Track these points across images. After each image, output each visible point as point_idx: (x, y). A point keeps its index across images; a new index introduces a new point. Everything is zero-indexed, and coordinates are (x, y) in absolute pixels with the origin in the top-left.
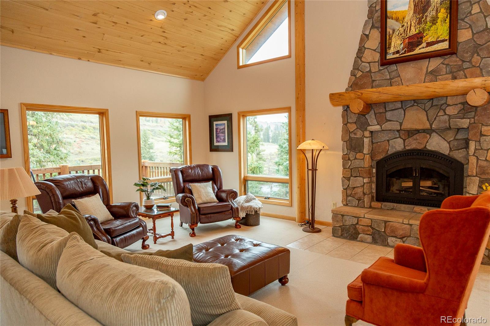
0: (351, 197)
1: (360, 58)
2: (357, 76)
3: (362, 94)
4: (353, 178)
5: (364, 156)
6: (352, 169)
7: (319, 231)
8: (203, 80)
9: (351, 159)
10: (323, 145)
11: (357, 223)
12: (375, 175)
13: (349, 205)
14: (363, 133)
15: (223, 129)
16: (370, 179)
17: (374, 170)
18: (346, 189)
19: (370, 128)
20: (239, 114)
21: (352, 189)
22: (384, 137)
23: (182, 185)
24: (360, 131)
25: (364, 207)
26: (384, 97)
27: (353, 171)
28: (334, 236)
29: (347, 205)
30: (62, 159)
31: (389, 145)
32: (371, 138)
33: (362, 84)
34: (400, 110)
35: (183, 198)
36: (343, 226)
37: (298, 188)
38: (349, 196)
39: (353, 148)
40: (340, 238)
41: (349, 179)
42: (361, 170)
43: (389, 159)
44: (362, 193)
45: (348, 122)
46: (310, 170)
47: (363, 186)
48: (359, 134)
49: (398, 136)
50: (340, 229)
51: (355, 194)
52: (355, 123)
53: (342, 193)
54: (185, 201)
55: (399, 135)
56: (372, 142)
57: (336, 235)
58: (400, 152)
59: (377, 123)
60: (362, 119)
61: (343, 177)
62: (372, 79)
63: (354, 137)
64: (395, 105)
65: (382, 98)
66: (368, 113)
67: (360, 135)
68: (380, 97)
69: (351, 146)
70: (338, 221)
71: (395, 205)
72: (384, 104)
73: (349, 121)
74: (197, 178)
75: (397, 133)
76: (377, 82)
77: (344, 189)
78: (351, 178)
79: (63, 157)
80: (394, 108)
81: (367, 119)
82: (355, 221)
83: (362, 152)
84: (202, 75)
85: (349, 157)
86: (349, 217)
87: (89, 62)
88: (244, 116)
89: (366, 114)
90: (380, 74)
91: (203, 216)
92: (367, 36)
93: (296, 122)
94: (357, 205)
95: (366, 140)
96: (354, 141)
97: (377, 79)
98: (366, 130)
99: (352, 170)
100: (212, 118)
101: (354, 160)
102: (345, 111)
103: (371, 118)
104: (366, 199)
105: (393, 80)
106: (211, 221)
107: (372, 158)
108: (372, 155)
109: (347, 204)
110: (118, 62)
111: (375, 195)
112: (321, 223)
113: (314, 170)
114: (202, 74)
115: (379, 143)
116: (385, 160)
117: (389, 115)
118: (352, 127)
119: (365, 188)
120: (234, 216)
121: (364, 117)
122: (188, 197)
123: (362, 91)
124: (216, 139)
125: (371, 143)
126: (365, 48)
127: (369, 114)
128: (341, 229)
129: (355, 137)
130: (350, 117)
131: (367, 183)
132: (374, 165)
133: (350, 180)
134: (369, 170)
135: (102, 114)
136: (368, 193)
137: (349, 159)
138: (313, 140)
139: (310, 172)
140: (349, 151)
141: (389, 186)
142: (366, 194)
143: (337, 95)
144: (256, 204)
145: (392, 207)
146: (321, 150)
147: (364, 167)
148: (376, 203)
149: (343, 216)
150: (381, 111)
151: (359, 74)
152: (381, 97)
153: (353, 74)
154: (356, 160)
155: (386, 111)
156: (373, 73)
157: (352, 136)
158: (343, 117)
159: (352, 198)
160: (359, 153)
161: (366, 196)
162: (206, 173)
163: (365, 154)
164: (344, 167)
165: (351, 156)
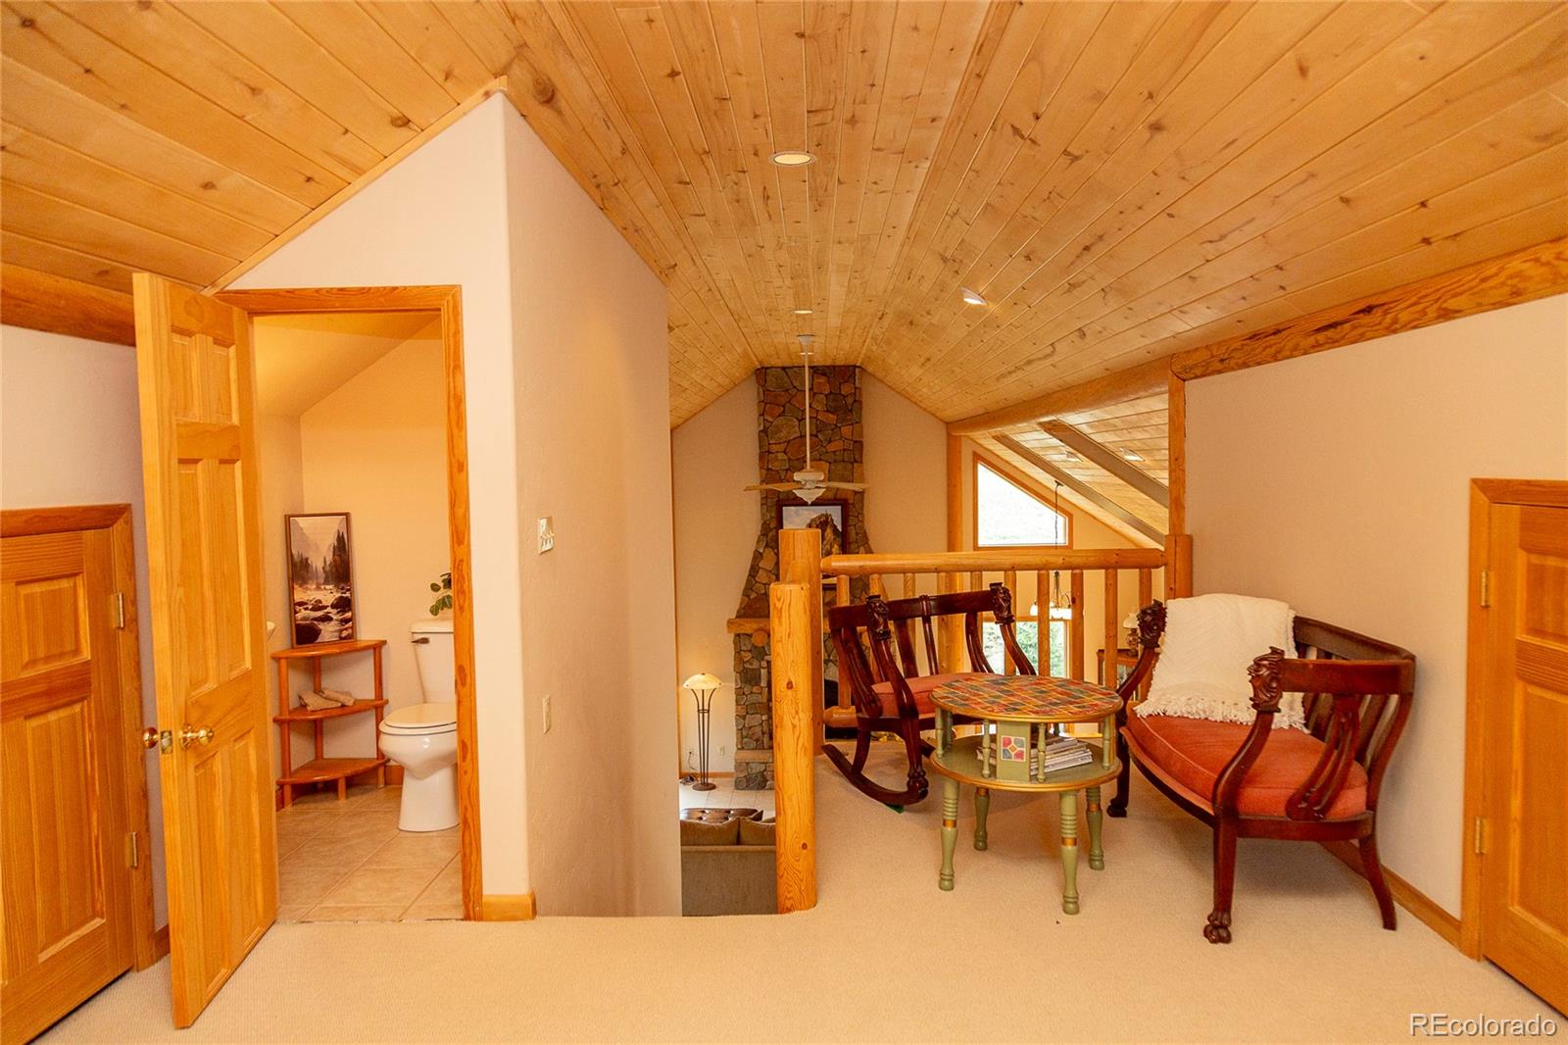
0: (747, 739)
1: (754, 577)
3: (765, 625)
4: (749, 716)
5: (762, 690)
6: (748, 705)
7: (715, 786)
9: (747, 693)
11: (765, 770)
13: (745, 748)
14: (760, 663)
18: (741, 730)
19: (768, 658)
21: (749, 728)
24: (757, 661)
25: (763, 749)
27: (750, 707)
28: (737, 789)
29: (743, 748)
33: (758, 608)
36: (749, 776)
38: (745, 738)
39: (748, 681)
40: (745, 790)
41: (744, 718)
42: (759, 706)
44: (761, 733)
45: (741, 650)
47: (761, 724)
48: (755, 664)
51: (753, 734)
52: (750, 651)
53: (736, 735)
57: (740, 788)
61: (737, 715)
67: (756, 666)
69: (746, 678)
70: (741, 770)
73: (743, 649)
77: (738, 730)
78: (747, 716)
82: (763, 767)
83: (759, 685)
85: (743, 690)
92: (761, 554)
94: (755, 747)
95: (764, 672)
96: (750, 673)
98: (763, 659)
99: (748, 707)
101: (750, 694)
104: (766, 739)
112: (715, 775)
118: (747, 656)
119: (764, 726)
126: (759, 568)
128: (746, 780)
129: (751, 667)
130: (744, 644)
131: (766, 720)
136: (767, 731)
137: (744, 694)
138: (703, 674)
140: (744, 684)
143: (731, 620)
147: (762, 703)
149: (748, 763)
151: (753, 595)
153: (745, 592)
154: (753, 695)
157: (748, 666)
159: (749, 739)
160: (755, 685)
161: (765, 735)
163: (762, 687)
164: (738, 704)
165: (747, 690)
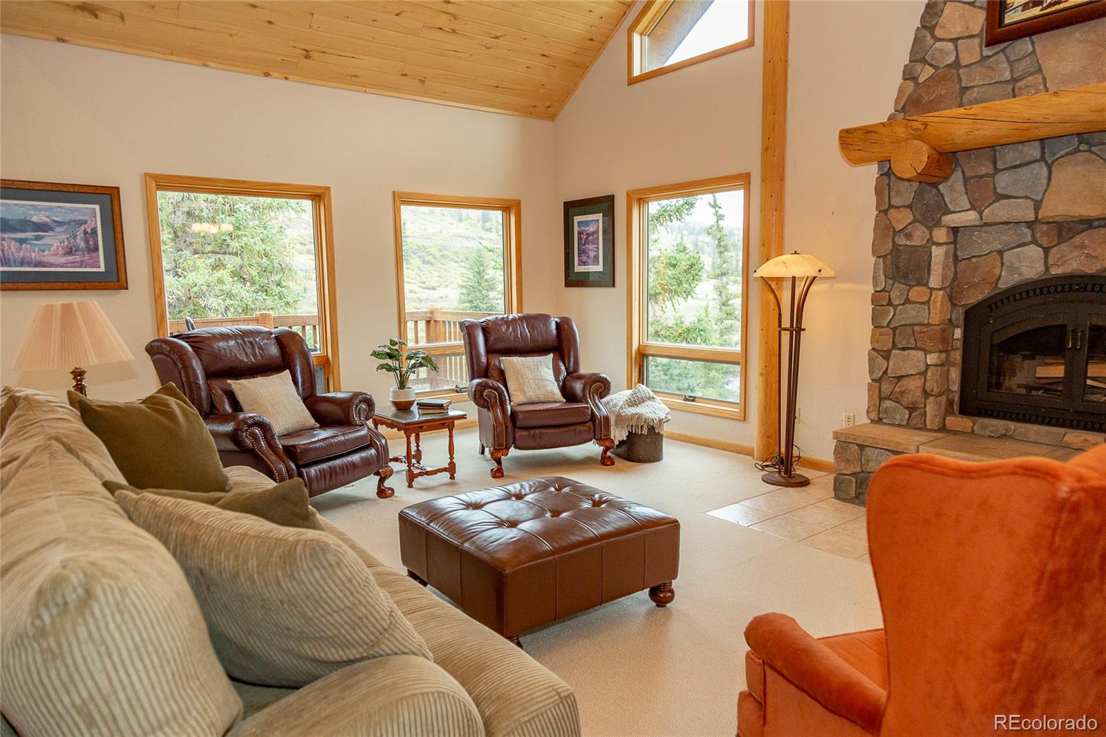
0: (890, 401)
1: (931, 30)
2: (921, 80)
3: (926, 125)
4: (898, 352)
5: (931, 295)
6: (896, 327)
7: (804, 483)
8: (552, 117)
9: (896, 302)
10: (820, 265)
12: (959, 344)
13: (884, 421)
14: (931, 234)
15: (593, 233)
16: (944, 355)
17: (958, 333)
18: (879, 380)
19: (951, 220)
20: (629, 197)
21: (896, 380)
22: (989, 242)
23: (484, 360)
24: (923, 228)
25: (924, 428)
26: (987, 132)
27: (900, 333)
28: (837, 497)
29: (880, 421)
30: (288, 303)
31: (1002, 264)
32: (952, 246)
33: (931, 101)
34: (1035, 166)
35: (479, 388)
36: (862, 474)
37: (761, 374)
38: (886, 399)
39: (901, 274)
40: (853, 503)
41: (887, 355)
42: (921, 332)
43: (1002, 301)
44: (919, 393)
45: (891, 206)
46: (785, 329)
47: (925, 372)
48: (919, 236)
49: (1029, 239)
50: (854, 480)
51: (902, 393)
52: (910, 207)
53: (868, 390)
54: (482, 395)
55: (1033, 236)
56: (955, 256)
57: (842, 496)
58: (1034, 282)
59: (969, 207)
60: (927, 196)
61: (873, 349)
62: (960, 84)
63: (906, 245)
64: (1021, 152)
65: (982, 132)
66: (946, 179)
67: (922, 240)
68: (977, 133)
69: (897, 268)
70: (848, 461)
71: (1012, 425)
72: (991, 150)
73: (894, 202)
74: (520, 345)
75: (1026, 230)
76: (974, 93)
77: (873, 380)
78: (894, 352)
79: (291, 301)
80: (1018, 163)
81: (942, 195)
83: (926, 285)
84: (549, 107)
85: (889, 296)
86: (877, 451)
87: (287, 82)
88: (642, 201)
89: (940, 183)
90: (983, 70)
91: (525, 433)
93: (761, 211)
94: (904, 423)
95: (938, 253)
96: (905, 256)
97: (975, 83)
98: (938, 224)
99: (897, 332)
100: (572, 208)
101: (903, 304)
102: (884, 177)
103: (954, 190)
104: (932, 409)
105: (1019, 84)
106: (542, 443)
107: (952, 300)
108: (953, 293)
109: (880, 419)
110: (352, 80)
111: (957, 398)
113: (797, 330)
114: (548, 104)
115: (974, 260)
116: (990, 306)
117: (1003, 181)
118: (902, 218)
119: (928, 378)
120: (598, 437)
121: (935, 191)
122: (490, 388)
123: (928, 118)
124: (579, 256)
125: (951, 260)
127: (949, 183)
128: (856, 482)
129: (908, 243)
130: (898, 192)
131: (935, 365)
132: (958, 319)
133: (890, 355)
134: (944, 331)
135: (318, 197)
136: (936, 391)
137: (890, 303)
138: (796, 253)
139: (786, 337)
140: (891, 282)
141: (997, 376)
142: (931, 395)
143: (860, 132)
144: (654, 409)
145: (1004, 432)
146: (815, 277)
147: (928, 325)
148: (959, 419)
149: (862, 447)
150: (983, 170)
151: (926, 73)
152: (978, 130)
153: (909, 75)
154: (908, 306)
155: (997, 171)
156: (964, 67)
157: (901, 241)
158: (878, 192)
159: (894, 404)
160: (916, 285)
161: (931, 399)
162: (542, 335)
163: (932, 289)
164: (876, 324)
165: (896, 295)
